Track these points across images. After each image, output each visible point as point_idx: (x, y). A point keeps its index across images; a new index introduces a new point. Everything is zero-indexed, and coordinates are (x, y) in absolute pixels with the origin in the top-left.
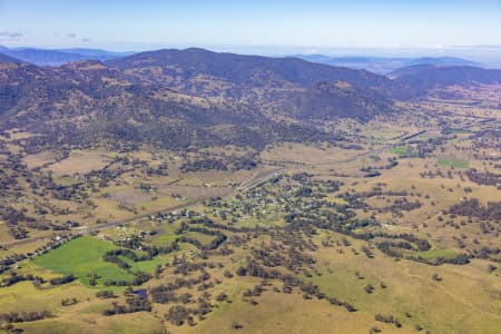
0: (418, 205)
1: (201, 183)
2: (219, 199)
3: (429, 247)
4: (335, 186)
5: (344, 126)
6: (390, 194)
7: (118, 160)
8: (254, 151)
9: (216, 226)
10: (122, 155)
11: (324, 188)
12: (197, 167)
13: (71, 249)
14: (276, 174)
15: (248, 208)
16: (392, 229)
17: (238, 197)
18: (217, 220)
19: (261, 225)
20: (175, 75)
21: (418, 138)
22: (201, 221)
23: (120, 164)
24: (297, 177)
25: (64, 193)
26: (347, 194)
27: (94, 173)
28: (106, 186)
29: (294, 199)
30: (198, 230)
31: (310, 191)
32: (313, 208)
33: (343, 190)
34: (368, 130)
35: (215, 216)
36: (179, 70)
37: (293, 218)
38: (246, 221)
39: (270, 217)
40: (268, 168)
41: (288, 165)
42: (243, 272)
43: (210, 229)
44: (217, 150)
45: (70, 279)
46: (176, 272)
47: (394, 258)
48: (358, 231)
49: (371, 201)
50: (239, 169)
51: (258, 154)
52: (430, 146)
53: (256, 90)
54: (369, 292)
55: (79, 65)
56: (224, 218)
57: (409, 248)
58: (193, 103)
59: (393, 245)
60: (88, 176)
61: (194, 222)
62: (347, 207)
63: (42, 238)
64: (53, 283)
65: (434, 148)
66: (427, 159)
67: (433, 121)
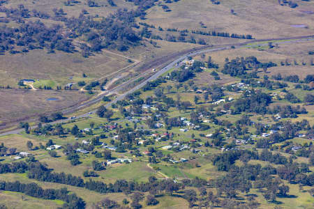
1: (14, 83)
2: (60, 117)
8: (133, 7)
9: (58, 179)
11: (301, 94)
14: (188, 63)
15: (128, 140)
17: (101, 113)
18: (60, 165)
19: (161, 176)
22: (22, 168)
24: (235, 68)
29: (233, 119)
30: (17, 187)
31: (269, 100)
32: (277, 139)
35: (55, 156)
37: (232, 159)
38: (126, 166)
40: (166, 46)
41: (211, 40)
43: (46, 186)
50: (99, 49)
51: (142, 14)
56: (75, 160)
61: (6, 169)
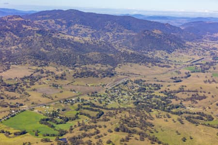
0: (205, 97)
1: (85, 84)
2: (96, 92)
3: (213, 119)
4: (158, 87)
5: (158, 54)
6: (189, 91)
7: (38, 71)
8: (112, 67)
9: (97, 107)
10: (39, 68)
11: (153, 88)
12: (82, 75)
13: (21, 117)
14: (126, 81)
15: (113, 98)
16: (192, 110)
17: (106, 92)
18: (97, 104)
19: (121, 106)
20: (62, 24)
21: (200, 62)
22: (88, 104)
23: (39, 73)
24: (137, 82)
25: (12, 88)
26: (166, 91)
27: (25, 78)
28: (33, 84)
29: (137, 94)
30: (87, 109)
31: (145, 89)
32: (148, 98)
33: (163, 89)
34: (172, 57)
35: (96, 101)
36: (64, 22)
37: (138, 103)
38: (112, 104)
39: (126, 102)
40: (120, 76)
41: (130, 75)
42: (117, 130)
43: (94, 108)
45: (24, 133)
46: (81, 130)
47: (195, 124)
48: (174, 110)
49: (179, 95)
50: (104, 77)
51: (114, 69)
52: (207, 66)
53: (108, 33)
54: (185, 141)
55: (9, 18)
56: (101, 102)
57: (202, 119)
58: (75, 40)
59: (193, 118)
60: (22, 79)
61: (85, 104)
62: (166, 98)
63: (5, 111)
64: (16, 134)
65: (210, 68)
66: (206, 73)
67: (208, 53)
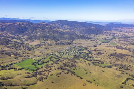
0: (103, 53)
1: (58, 48)
2: (61, 51)
3: (103, 63)
5: (92, 36)
6: (98, 51)
7: (43, 42)
10: (44, 41)
12: (58, 44)
13: (26, 61)
14: (75, 46)
15: (66, 53)
16: (96, 59)
17: (65, 51)
18: (59, 56)
19: (68, 57)
21: (107, 38)
22: (56, 56)
23: (43, 43)
24: (79, 47)
25: (30, 49)
26: (89, 51)
27: (37, 45)
28: (39, 48)
29: (77, 51)
30: (54, 58)
31: (81, 50)
32: (80, 53)
33: (88, 49)
34: (97, 37)
36: (61, 24)
37: (75, 55)
38: (65, 56)
39: (71, 55)
40: (74, 44)
41: (78, 44)
43: (57, 58)
44: (64, 40)
45: (22, 69)
46: (45, 68)
47: (95, 66)
48: (88, 59)
49: (93, 52)
50: (67, 45)
51: (73, 41)
52: (109, 40)
53: (76, 28)
54: (87, 74)
56: (61, 55)
57: (99, 63)
58: (62, 31)
59: (95, 63)
60: (36, 46)
61: (54, 56)
62: (88, 53)
63: (21, 59)
64: (19, 69)
65: (110, 41)
66: (108, 43)
67: (111, 35)
